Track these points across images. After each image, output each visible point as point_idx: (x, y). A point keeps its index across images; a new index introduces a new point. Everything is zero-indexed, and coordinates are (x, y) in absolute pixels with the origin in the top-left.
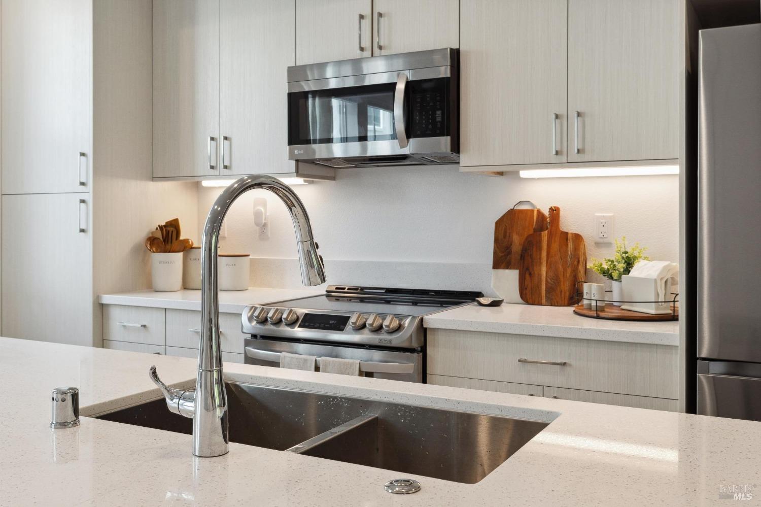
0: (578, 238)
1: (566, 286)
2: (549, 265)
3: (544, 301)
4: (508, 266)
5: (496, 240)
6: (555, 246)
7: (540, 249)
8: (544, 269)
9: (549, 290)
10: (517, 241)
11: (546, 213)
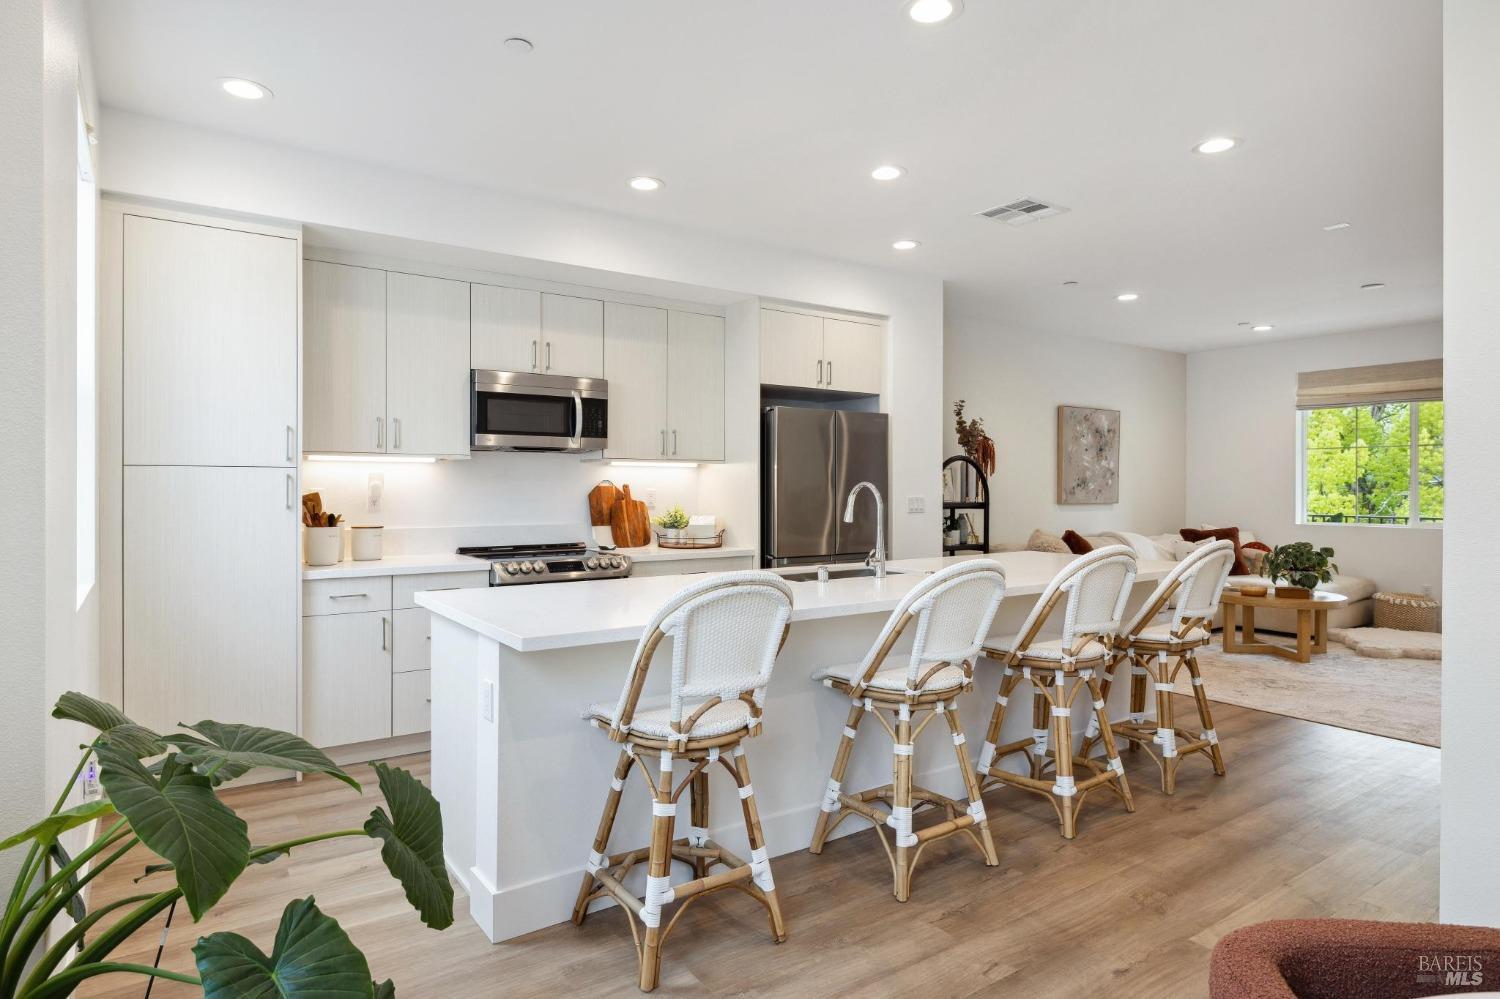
0: (642, 503)
1: (641, 534)
2: (629, 521)
3: (630, 544)
4: (602, 524)
5: (591, 507)
6: (631, 509)
7: (622, 512)
8: (627, 524)
9: (632, 537)
10: (605, 507)
11: (621, 489)
